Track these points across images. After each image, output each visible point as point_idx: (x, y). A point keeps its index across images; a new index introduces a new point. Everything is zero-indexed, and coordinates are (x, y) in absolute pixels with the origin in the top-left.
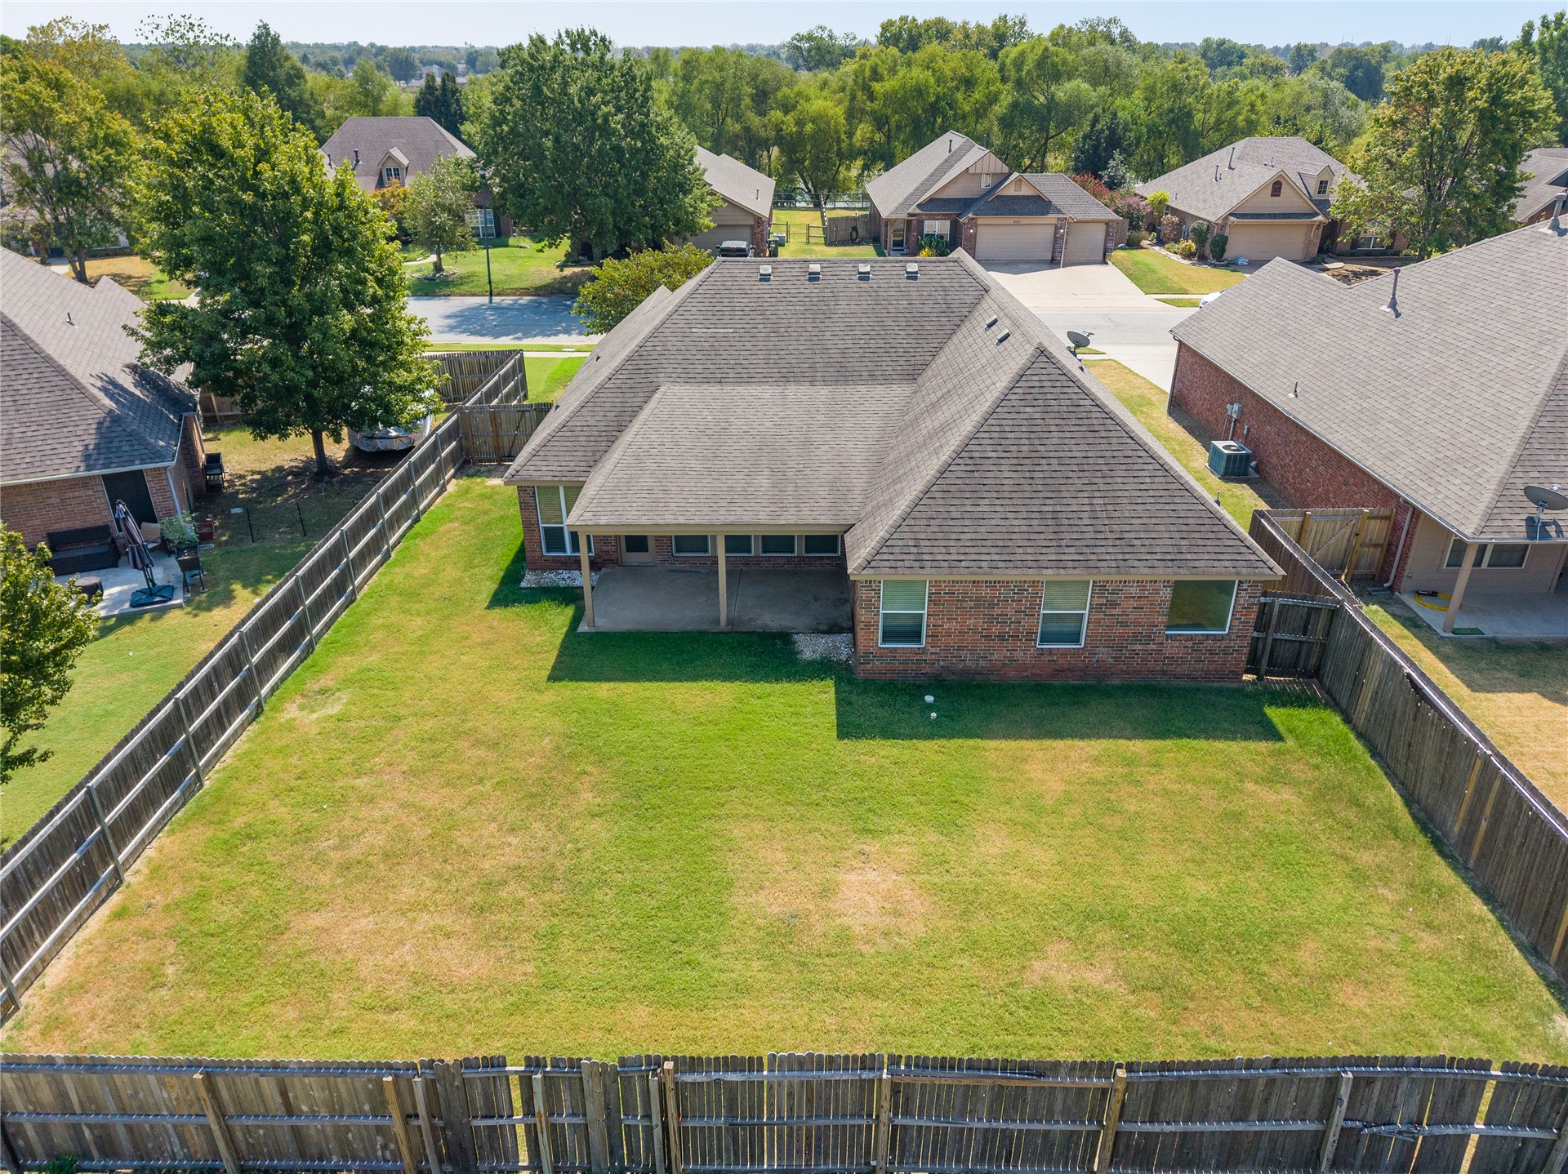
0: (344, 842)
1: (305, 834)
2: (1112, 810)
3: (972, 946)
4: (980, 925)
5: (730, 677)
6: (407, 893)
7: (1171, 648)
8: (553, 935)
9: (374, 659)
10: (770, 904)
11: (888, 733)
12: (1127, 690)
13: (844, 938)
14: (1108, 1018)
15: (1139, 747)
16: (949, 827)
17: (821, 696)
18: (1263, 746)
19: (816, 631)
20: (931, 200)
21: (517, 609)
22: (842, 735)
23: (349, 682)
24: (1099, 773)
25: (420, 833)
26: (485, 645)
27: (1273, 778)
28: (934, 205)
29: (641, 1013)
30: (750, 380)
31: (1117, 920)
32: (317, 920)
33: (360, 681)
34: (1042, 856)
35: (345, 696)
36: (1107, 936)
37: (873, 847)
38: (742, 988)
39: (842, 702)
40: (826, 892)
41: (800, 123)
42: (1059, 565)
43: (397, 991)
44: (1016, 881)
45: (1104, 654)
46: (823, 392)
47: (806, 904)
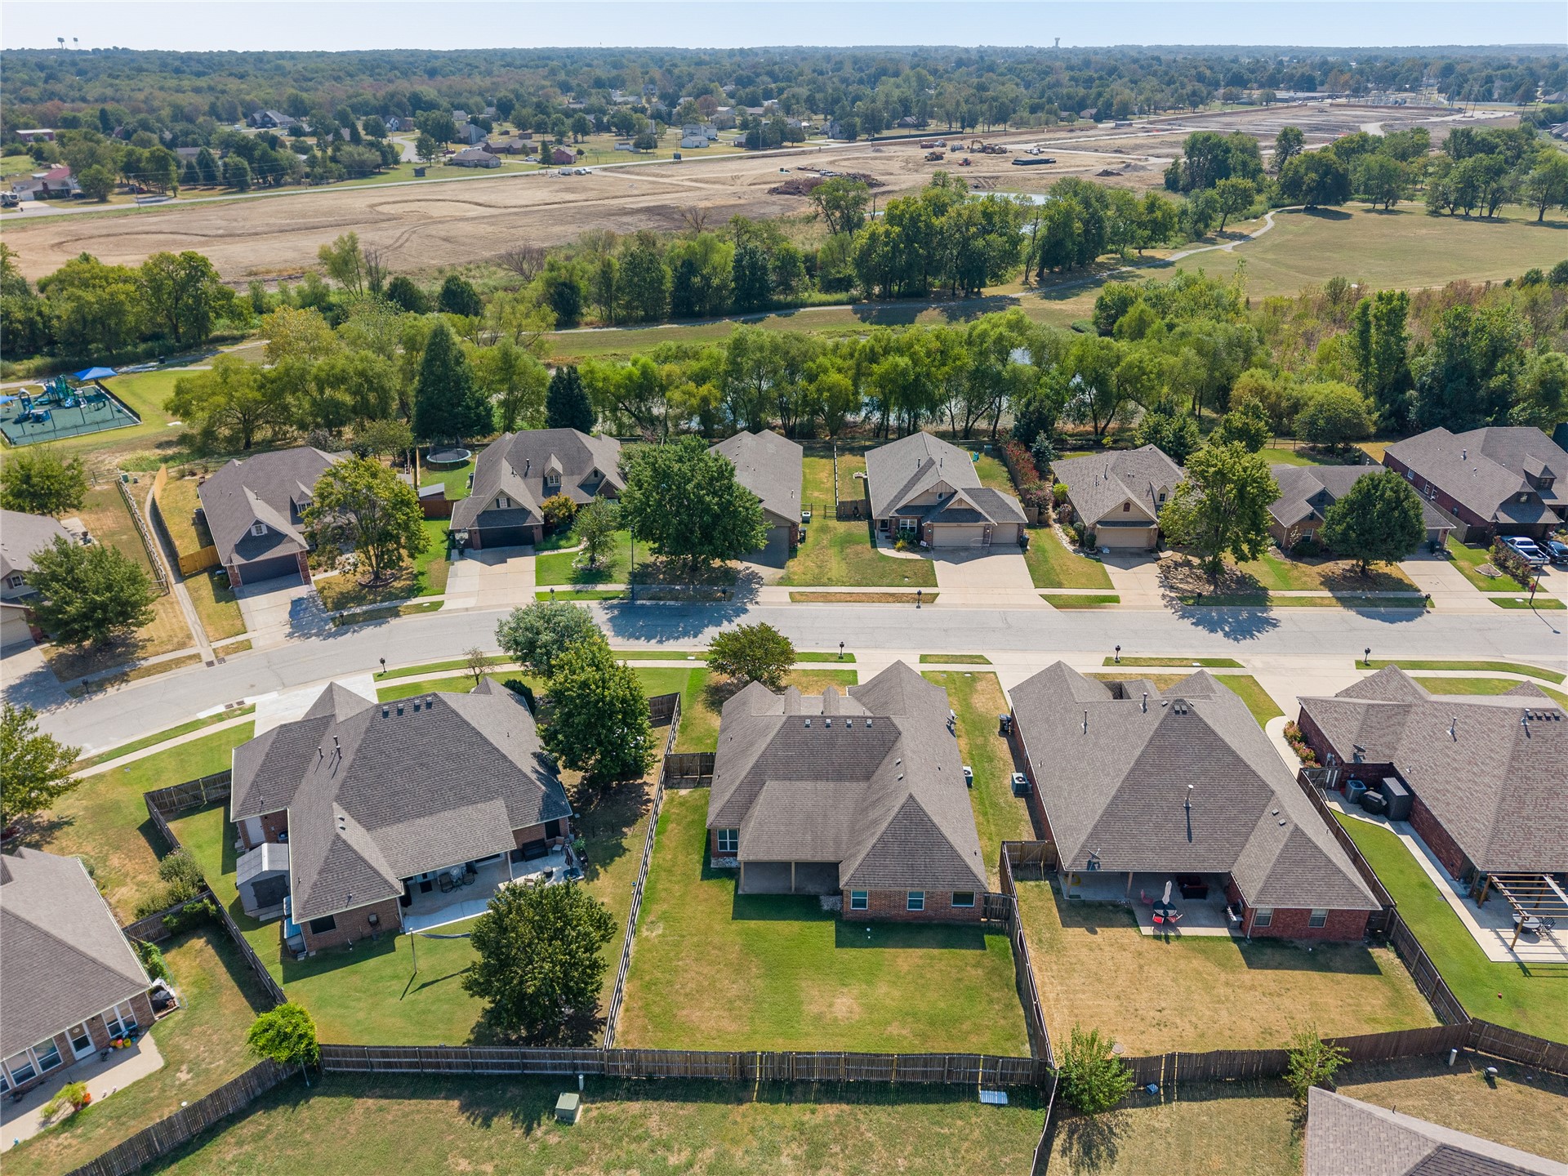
0: (683, 986)
1: (670, 983)
2: (922, 977)
3: (872, 1022)
4: (875, 1016)
5: (797, 919)
6: (707, 1004)
7: (954, 911)
8: (752, 1018)
9: (665, 907)
10: (814, 1009)
11: (853, 946)
12: (938, 926)
13: (836, 1019)
14: (905, 1044)
15: (936, 952)
16: (869, 983)
17: (830, 927)
18: (979, 952)
19: (829, 894)
20: (905, 507)
21: (713, 881)
22: (837, 946)
23: (660, 918)
24: (920, 962)
25: (706, 983)
26: (706, 900)
27: (976, 966)
28: (907, 510)
29: (780, 1041)
30: (801, 779)
31: (914, 1015)
32: (685, 1012)
33: (664, 917)
34: (896, 993)
35: (661, 925)
36: (910, 1020)
37: (845, 990)
38: (807, 1034)
39: (838, 931)
40: (831, 1005)
41: (820, 391)
42: (912, 885)
43: (714, 1033)
44: (888, 1001)
45: (930, 913)
46: (831, 785)
47: (825, 1009)
